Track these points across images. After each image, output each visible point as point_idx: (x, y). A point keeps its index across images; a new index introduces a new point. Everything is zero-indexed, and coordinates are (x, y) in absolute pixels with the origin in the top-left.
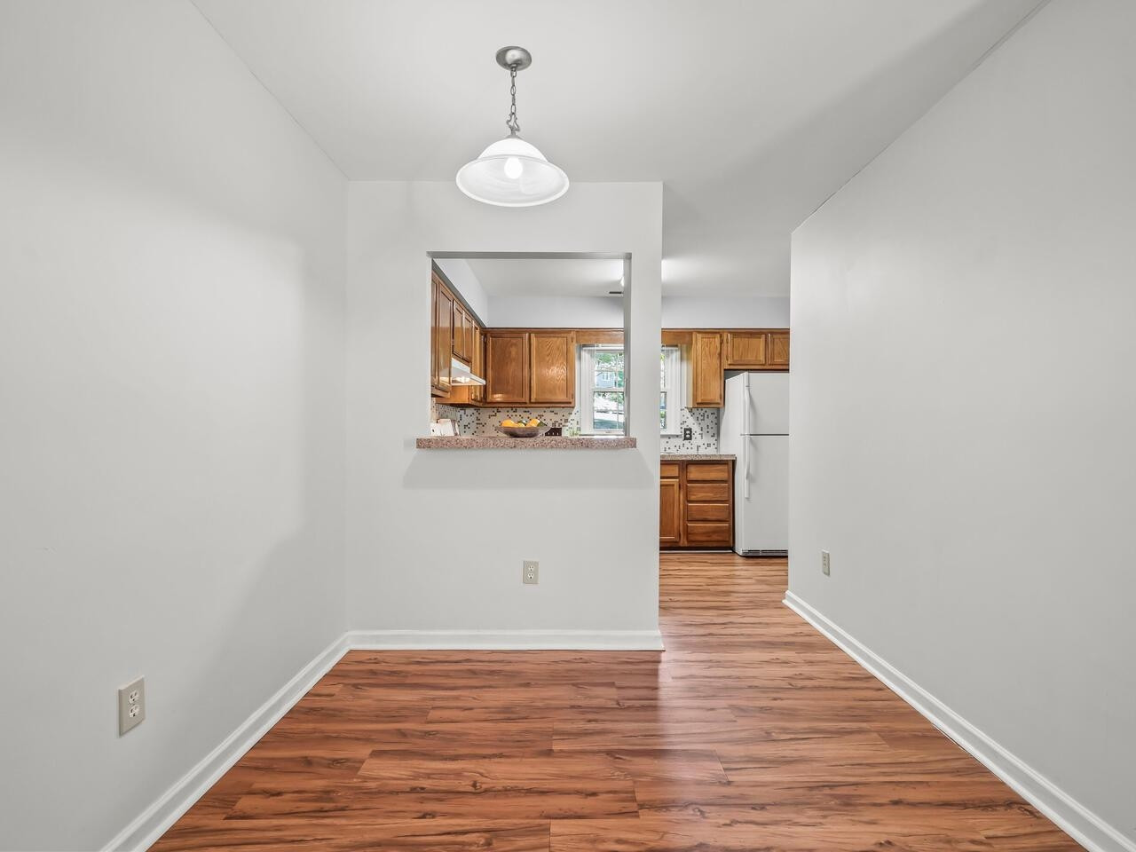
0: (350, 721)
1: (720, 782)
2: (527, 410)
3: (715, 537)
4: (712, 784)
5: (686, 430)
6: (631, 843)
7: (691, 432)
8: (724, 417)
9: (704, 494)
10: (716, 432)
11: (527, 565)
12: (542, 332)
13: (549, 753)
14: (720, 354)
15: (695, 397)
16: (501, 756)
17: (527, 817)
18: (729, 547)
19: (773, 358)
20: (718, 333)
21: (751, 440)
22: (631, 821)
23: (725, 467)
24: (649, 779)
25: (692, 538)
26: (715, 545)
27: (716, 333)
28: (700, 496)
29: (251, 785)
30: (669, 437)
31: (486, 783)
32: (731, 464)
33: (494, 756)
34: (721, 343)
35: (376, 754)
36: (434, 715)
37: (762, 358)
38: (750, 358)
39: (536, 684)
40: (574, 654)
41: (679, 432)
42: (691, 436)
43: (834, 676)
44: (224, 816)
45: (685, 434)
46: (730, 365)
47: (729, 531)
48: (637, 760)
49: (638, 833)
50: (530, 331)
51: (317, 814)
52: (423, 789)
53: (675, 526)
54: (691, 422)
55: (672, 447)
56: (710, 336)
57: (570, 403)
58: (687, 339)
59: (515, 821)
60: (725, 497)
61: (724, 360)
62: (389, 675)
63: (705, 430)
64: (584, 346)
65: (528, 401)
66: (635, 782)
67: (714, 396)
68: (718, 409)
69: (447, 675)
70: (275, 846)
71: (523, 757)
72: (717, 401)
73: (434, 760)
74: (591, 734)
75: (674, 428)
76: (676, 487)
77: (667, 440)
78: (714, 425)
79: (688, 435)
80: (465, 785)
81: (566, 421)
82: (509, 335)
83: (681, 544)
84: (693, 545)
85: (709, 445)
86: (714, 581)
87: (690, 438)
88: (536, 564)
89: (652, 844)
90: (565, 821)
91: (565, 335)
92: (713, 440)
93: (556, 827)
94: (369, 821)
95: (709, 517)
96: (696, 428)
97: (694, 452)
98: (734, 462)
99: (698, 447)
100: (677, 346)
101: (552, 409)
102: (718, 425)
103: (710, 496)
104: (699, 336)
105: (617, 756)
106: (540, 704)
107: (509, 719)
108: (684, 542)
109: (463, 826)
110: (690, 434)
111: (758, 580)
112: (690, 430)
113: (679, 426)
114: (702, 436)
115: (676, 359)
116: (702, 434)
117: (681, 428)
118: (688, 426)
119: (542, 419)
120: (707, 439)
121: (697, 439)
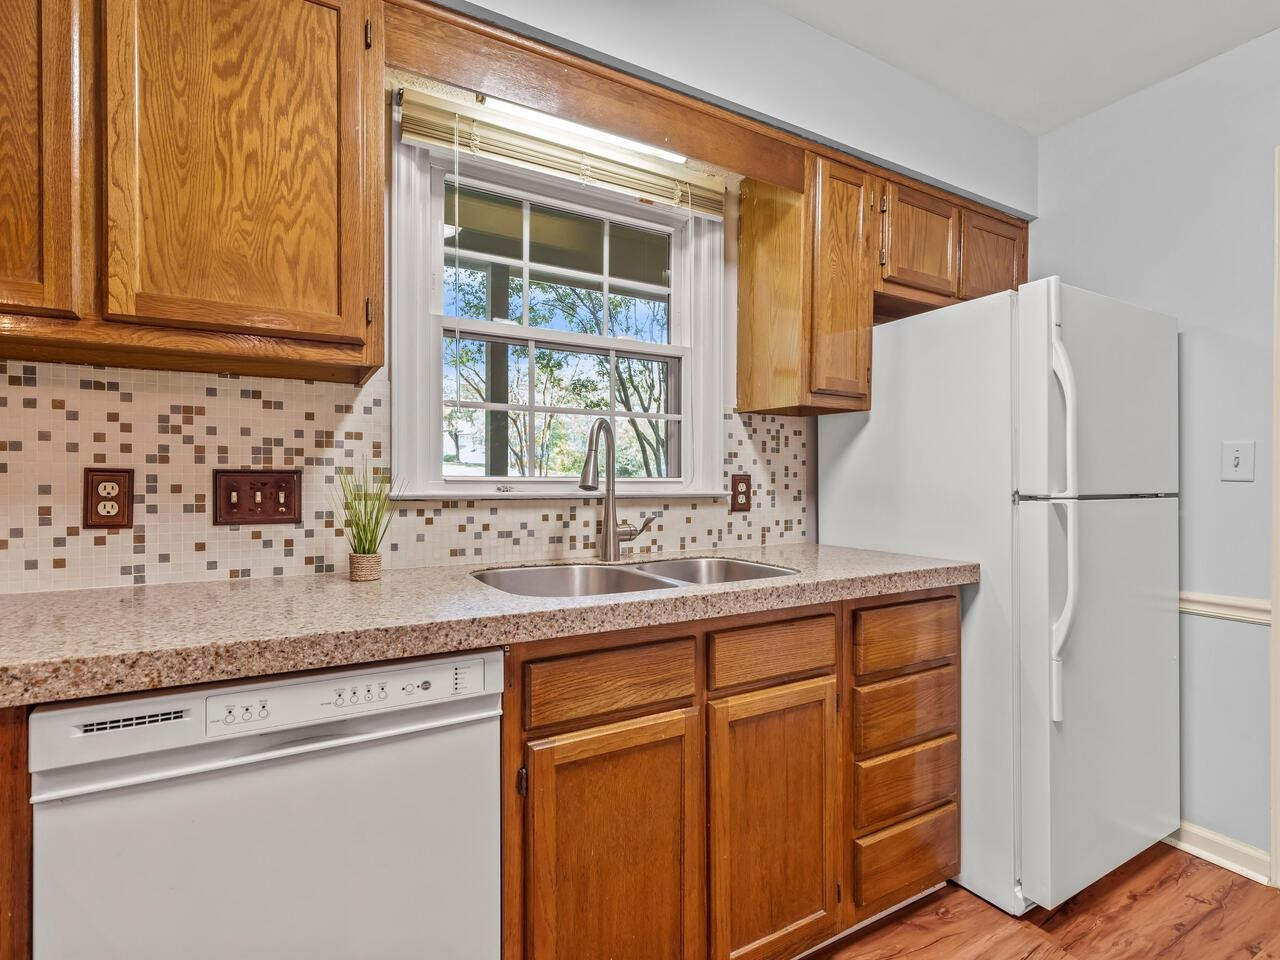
2: (105, 375)
5: (736, 480)
7: (749, 486)
14: (868, 244)
15: (811, 369)
19: (969, 281)
30: (695, 502)
32: (958, 597)
37: (950, 277)
38: (928, 270)
41: (719, 487)
42: (748, 498)
45: (735, 493)
46: (887, 281)
53: (827, 859)
54: (749, 460)
55: (702, 537)
57: (356, 344)
61: (876, 264)
63: (781, 480)
67: (853, 372)
75: (703, 476)
77: (688, 512)
78: (802, 471)
79: (740, 495)
81: (325, 439)
85: (788, 525)
87: (746, 507)
92: (797, 510)
95: (914, 795)
96: (759, 476)
98: (966, 593)
99: (765, 530)
110: (746, 494)
112: (746, 479)
113: (720, 467)
114: (773, 499)
115: (712, 256)
116: (773, 492)
117: (726, 474)
118: (740, 468)
119: (197, 428)
120: (785, 507)
121: (763, 508)
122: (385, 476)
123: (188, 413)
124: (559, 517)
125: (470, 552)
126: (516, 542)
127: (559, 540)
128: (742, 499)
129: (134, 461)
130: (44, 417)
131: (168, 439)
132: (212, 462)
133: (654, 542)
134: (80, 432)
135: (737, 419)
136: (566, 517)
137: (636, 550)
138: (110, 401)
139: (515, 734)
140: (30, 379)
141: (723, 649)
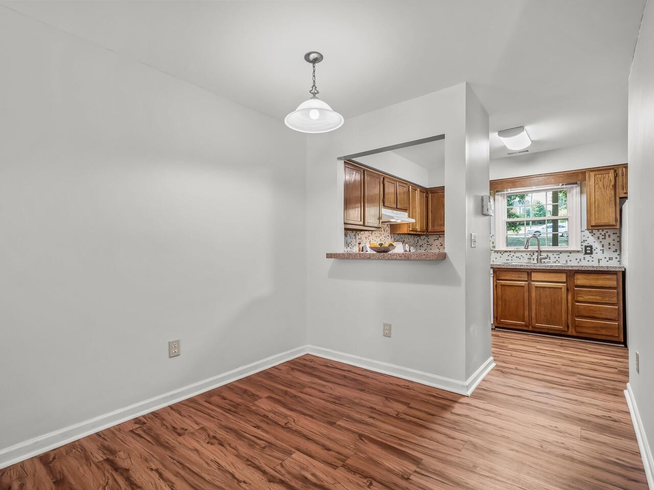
0: (276, 382)
1: (403, 476)
3: (604, 332)
4: (397, 475)
5: (586, 247)
6: (318, 478)
9: (591, 297)
10: (618, 248)
11: (385, 325)
13: (332, 424)
14: (615, 186)
15: (589, 221)
16: (312, 417)
17: (290, 446)
18: (621, 342)
20: (613, 169)
22: (330, 469)
23: (615, 277)
24: (364, 456)
25: (580, 329)
26: (604, 338)
27: (610, 169)
28: (586, 298)
29: (222, 393)
30: (570, 252)
31: (292, 425)
32: (621, 274)
33: (309, 416)
34: (616, 177)
35: (269, 398)
36: (307, 390)
39: (368, 391)
40: (407, 383)
41: (580, 248)
43: (598, 456)
44: (205, 400)
45: (586, 250)
47: (619, 328)
48: (370, 444)
49: (326, 475)
51: (227, 411)
52: (267, 417)
53: (563, 318)
54: (591, 240)
55: (574, 261)
56: (603, 172)
58: (580, 177)
59: (284, 445)
60: (614, 300)
61: (619, 190)
62: (310, 368)
63: (606, 246)
64: (497, 191)
66: (355, 454)
67: (611, 219)
68: (617, 229)
69: (332, 375)
70: (206, 416)
71: (319, 421)
72: (611, 223)
73: (285, 408)
74: (364, 423)
75: (575, 245)
76: (564, 290)
77: (568, 254)
78: (615, 242)
79: (588, 250)
80: (282, 422)
83: (569, 333)
84: (580, 335)
85: (611, 259)
86: (572, 364)
88: (390, 326)
89: (326, 484)
90: (302, 454)
92: (614, 255)
93: (297, 456)
94: (238, 420)
95: (597, 316)
96: (596, 245)
97: (595, 264)
98: (624, 273)
99: (599, 260)
100: (576, 183)
102: (619, 242)
103: (598, 298)
104: (592, 174)
105: (363, 438)
106: (356, 401)
107: (335, 402)
108: (571, 332)
109: (263, 436)
110: (591, 250)
111: (620, 371)
112: (591, 247)
113: (579, 244)
114: (603, 251)
115: (576, 193)
116: (603, 250)
117: (582, 245)
118: (588, 244)
120: (608, 254)
121: (598, 254)
122: (494, 247)
124: (530, 254)
125: (510, 260)
126: (520, 259)
127: (530, 259)
128: (589, 252)
133: (557, 261)
135: (587, 232)
136: (532, 254)
137: (552, 262)
139: (495, 279)
141: (533, 275)
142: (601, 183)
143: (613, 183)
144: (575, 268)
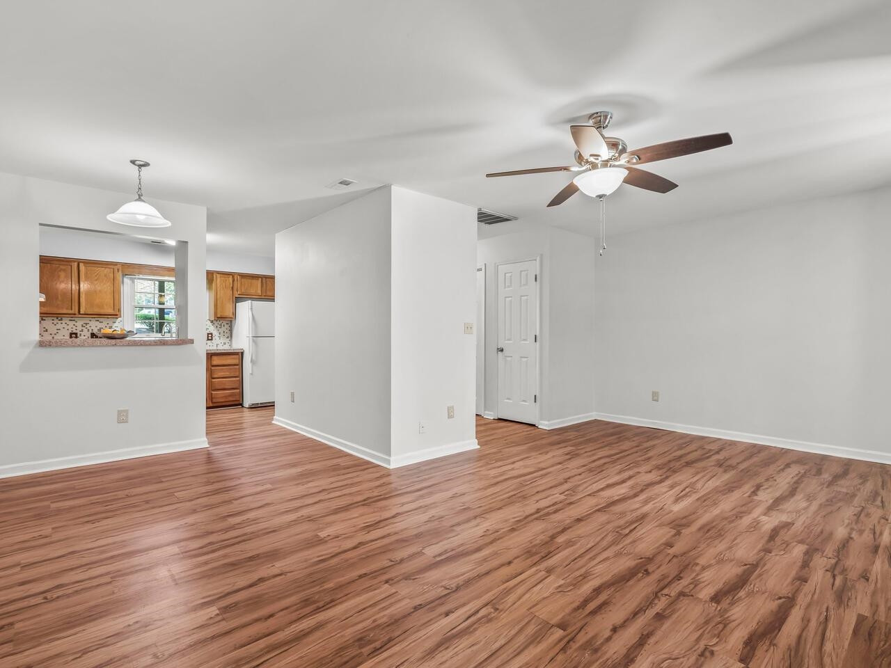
2: (73, 319)
3: (231, 399)
5: (208, 334)
8: (236, 326)
9: (222, 373)
10: (229, 336)
11: (120, 412)
12: (89, 263)
14: (233, 288)
15: (216, 313)
18: (239, 404)
19: (266, 292)
20: (231, 275)
21: (254, 341)
23: (237, 356)
25: (214, 400)
26: (230, 403)
28: (220, 374)
32: (240, 354)
34: (233, 281)
37: (259, 292)
38: (252, 291)
45: (208, 337)
46: (239, 294)
47: (240, 394)
50: (79, 261)
54: (212, 329)
56: (226, 276)
57: (117, 315)
58: (210, 277)
60: (237, 374)
61: (235, 292)
63: (222, 334)
64: (127, 275)
65: (77, 312)
67: (229, 313)
68: (231, 321)
72: (230, 316)
78: (228, 331)
82: (56, 262)
84: (215, 405)
85: (225, 344)
87: (212, 340)
88: (127, 411)
91: (112, 267)
92: (227, 341)
95: (226, 387)
96: (215, 333)
97: (215, 348)
98: (242, 353)
99: (217, 345)
101: (97, 319)
102: (231, 331)
103: (227, 374)
104: (219, 276)
110: (212, 337)
111: (258, 417)
112: (211, 334)
114: (220, 338)
116: (220, 336)
118: (210, 331)
119: (88, 326)
120: (223, 340)
121: (216, 340)
123: (86, 324)
128: (210, 338)
129: (78, 331)
130: (64, 325)
131: (83, 328)
132: (91, 331)
134: (69, 327)
135: (211, 322)
138: (74, 322)
140: (61, 320)
142: (224, 284)
143: (231, 286)
144: (213, 352)
